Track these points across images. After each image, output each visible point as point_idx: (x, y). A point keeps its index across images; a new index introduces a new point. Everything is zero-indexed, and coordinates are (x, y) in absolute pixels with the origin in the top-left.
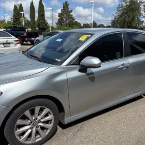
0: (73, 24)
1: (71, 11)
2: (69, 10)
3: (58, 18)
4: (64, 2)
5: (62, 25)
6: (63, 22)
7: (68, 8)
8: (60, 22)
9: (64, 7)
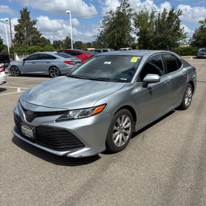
0: (39, 41)
1: (34, 23)
2: (31, 20)
3: (16, 32)
4: (22, 10)
5: (22, 43)
6: (23, 39)
7: (28, 18)
8: (19, 38)
9: (22, 17)
